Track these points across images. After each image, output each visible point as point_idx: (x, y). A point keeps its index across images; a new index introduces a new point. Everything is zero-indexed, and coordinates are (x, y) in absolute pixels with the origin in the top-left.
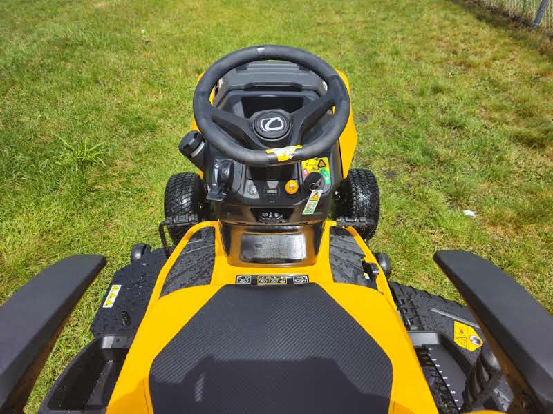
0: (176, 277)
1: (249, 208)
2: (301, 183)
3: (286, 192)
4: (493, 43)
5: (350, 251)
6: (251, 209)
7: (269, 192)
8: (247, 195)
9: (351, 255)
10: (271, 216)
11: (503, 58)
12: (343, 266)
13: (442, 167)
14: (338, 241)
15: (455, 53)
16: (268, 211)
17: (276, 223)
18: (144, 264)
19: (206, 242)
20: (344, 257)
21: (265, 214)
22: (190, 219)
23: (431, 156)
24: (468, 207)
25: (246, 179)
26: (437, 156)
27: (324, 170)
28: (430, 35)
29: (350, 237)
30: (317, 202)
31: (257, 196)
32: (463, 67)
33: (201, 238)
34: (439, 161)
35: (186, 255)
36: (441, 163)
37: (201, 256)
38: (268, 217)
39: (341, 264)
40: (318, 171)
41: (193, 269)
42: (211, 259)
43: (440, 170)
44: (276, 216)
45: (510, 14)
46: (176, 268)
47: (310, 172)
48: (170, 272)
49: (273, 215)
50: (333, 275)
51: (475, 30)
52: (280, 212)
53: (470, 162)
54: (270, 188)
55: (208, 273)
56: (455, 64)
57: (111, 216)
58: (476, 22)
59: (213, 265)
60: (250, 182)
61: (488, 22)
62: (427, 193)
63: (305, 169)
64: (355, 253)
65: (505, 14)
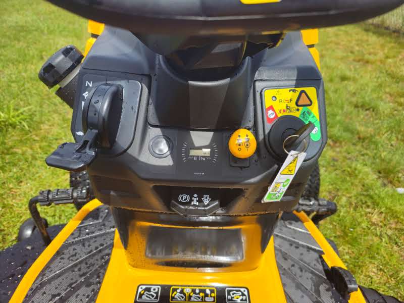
0: (50, 281)
1: (151, 185)
2: (261, 137)
3: (230, 153)
4: (383, 46)
5: (303, 246)
6: (155, 188)
7: (193, 153)
8: (146, 158)
9: (304, 251)
10: (195, 202)
11: (394, 57)
12: (296, 269)
13: (364, 144)
14: (284, 229)
15: (352, 52)
16: (190, 192)
17: (205, 215)
18: (29, 248)
19: (104, 225)
20: (295, 254)
21: (184, 197)
22: (75, 195)
23: (352, 133)
24: (400, 185)
25: (147, 124)
26: (358, 133)
27: (309, 113)
28: (329, 40)
29: (300, 223)
30: (291, 178)
31: (168, 162)
32: (361, 63)
33: (97, 219)
34: (359, 138)
35: (73, 244)
36: (361, 139)
37: (93, 247)
38: (189, 203)
39: (293, 265)
40: (297, 114)
41: (76, 269)
42: (107, 251)
43: (362, 146)
44: (206, 202)
45: (391, 28)
46: (52, 266)
47: (280, 115)
48: (42, 273)
49: (200, 201)
50: (284, 285)
51: (365, 37)
52: (215, 194)
53: (390, 140)
54: (197, 144)
55: (99, 277)
56: (354, 60)
57: (21, 182)
58: (364, 33)
59: (107, 262)
60: (154, 132)
61: (374, 33)
62: (355, 169)
63: (271, 108)
64: (309, 249)
65: (387, 28)
